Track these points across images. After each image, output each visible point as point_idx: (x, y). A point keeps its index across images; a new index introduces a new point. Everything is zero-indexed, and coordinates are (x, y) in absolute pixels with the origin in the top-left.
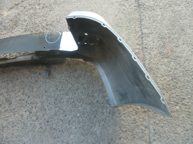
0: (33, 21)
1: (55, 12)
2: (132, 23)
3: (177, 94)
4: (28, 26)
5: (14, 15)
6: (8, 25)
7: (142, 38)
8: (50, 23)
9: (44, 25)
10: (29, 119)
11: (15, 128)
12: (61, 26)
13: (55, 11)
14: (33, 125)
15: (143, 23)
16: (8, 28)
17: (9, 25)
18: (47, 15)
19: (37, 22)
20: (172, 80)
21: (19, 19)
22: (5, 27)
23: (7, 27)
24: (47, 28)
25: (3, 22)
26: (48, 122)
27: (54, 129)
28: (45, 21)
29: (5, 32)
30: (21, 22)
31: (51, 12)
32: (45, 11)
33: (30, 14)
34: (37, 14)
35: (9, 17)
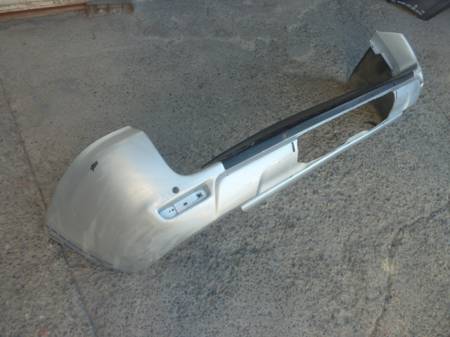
0: (325, 280)
1: (300, 319)
3: (11, 267)
4: (324, 266)
5: (370, 273)
6: (359, 250)
8: (291, 290)
9: (300, 282)
12: (267, 294)
13: (303, 322)
14: (200, 147)
16: (354, 247)
17: (358, 252)
18: (310, 303)
19: (316, 281)
20: (23, 286)
21: (352, 271)
22: (362, 245)
23: (358, 248)
24: (289, 277)
25: (375, 252)
26: (184, 157)
28: (304, 290)
29: (353, 238)
30: (344, 267)
31: (308, 313)
32: (321, 310)
33: (344, 291)
34: (330, 297)
35: (374, 265)
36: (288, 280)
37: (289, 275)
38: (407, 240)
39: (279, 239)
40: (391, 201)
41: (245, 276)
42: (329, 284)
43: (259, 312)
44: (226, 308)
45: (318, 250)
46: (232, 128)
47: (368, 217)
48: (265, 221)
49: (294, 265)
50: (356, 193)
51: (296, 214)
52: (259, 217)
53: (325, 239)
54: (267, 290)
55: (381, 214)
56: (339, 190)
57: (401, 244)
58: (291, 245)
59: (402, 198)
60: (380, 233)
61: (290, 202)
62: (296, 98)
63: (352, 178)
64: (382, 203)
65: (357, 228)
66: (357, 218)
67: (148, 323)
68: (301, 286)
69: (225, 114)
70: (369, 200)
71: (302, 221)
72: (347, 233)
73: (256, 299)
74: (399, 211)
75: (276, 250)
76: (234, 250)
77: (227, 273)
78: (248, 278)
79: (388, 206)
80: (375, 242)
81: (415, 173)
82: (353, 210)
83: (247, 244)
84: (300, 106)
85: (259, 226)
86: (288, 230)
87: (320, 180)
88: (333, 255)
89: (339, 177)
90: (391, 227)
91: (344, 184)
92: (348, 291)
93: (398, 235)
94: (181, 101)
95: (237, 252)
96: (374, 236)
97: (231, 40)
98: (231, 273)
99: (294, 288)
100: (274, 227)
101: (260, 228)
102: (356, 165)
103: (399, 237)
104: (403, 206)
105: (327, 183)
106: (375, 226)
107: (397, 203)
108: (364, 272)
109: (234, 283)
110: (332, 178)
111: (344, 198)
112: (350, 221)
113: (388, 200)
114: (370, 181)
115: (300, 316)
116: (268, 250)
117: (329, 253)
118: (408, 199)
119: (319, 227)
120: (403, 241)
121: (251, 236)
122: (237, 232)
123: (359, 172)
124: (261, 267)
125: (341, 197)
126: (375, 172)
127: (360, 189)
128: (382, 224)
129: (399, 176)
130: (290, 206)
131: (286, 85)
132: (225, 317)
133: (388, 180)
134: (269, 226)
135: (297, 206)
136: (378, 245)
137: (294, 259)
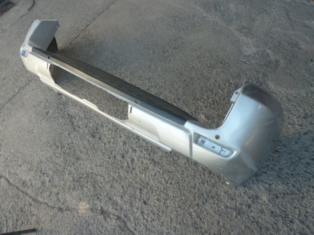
2: (15, 102)
4: (72, 162)
5: (75, 193)
6: (89, 183)
7: (23, 88)
10: (126, 76)
11: (140, 75)
14: (126, 71)
15: (11, 97)
16: (92, 180)
17: (87, 182)
18: (49, 159)
19: (62, 159)
22: (94, 185)
23: (91, 182)
24: (61, 144)
25: (92, 195)
27: (114, 62)
29: (98, 178)
30: (75, 175)
31: (44, 159)
32: (46, 165)
33: (59, 177)
34: (55, 169)
35: (81, 196)
36: (60, 144)
37: (62, 144)
38: (109, 223)
39: (82, 132)
40: (144, 206)
41: (57, 123)
42: (62, 167)
43: (41, 135)
44: (41, 121)
45: (82, 155)
46: (150, 78)
47: (121, 187)
48: (91, 121)
49: (69, 144)
50: (138, 173)
51: (103, 136)
52: (92, 117)
53: (92, 159)
54: (52, 135)
55: (127, 197)
56: (135, 159)
57: (105, 218)
58: (81, 139)
59: (153, 217)
60: (110, 199)
61: (109, 130)
62: (213, 101)
63: (151, 167)
64: (139, 197)
65: (107, 179)
66: (116, 178)
67: (32, 97)
68: (57, 152)
69: (159, 69)
70: (137, 185)
71: (99, 141)
72: (101, 173)
73: (47, 132)
74: (137, 215)
75: (76, 132)
76: (70, 113)
77: (57, 115)
78: (56, 125)
79: (138, 204)
80: (101, 196)
81: (192, 229)
82: (122, 174)
83: (75, 118)
84: (206, 107)
85: (87, 119)
86: (90, 135)
87: (137, 143)
88: (82, 166)
89: (147, 156)
90: (119, 208)
91: (142, 161)
92: (60, 180)
93: (113, 215)
94: (155, 47)
95: (69, 115)
96: (105, 194)
97: (242, 38)
98: (58, 117)
99: (56, 148)
100: (89, 127)
101: (85, 120)
102: (167, 167)
103: (111, 216)
104: (144, 218)
105: (137, 149)
106: (115, 194)
107: (146, 212)
108: (74, 189)
109: (53, 119)
110: (143, 150)
111: (130, 165)
112: (112, 173)
113: (145, 203)
114: (157, 183)
115: (42, 155)
116: (74, 129)
117: (82, 163)
118: (155, 223)
119: (99, 153)
120: (108, 219)
121: (80, 118)
122: (80, 111)
123: (161, 171)
124: (63, 128)
125: (130, 162)
126: (169, 185)
127: (143, 176)
128: (118, 200)
129: (176, 211)
130: (107, 131)
131: (222, 90)
132: (37, 122)
133: (166, 200)
134: (89, 124)
135: (109, 135)
136: (98, 198)
137: (72, 143)
